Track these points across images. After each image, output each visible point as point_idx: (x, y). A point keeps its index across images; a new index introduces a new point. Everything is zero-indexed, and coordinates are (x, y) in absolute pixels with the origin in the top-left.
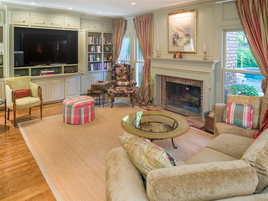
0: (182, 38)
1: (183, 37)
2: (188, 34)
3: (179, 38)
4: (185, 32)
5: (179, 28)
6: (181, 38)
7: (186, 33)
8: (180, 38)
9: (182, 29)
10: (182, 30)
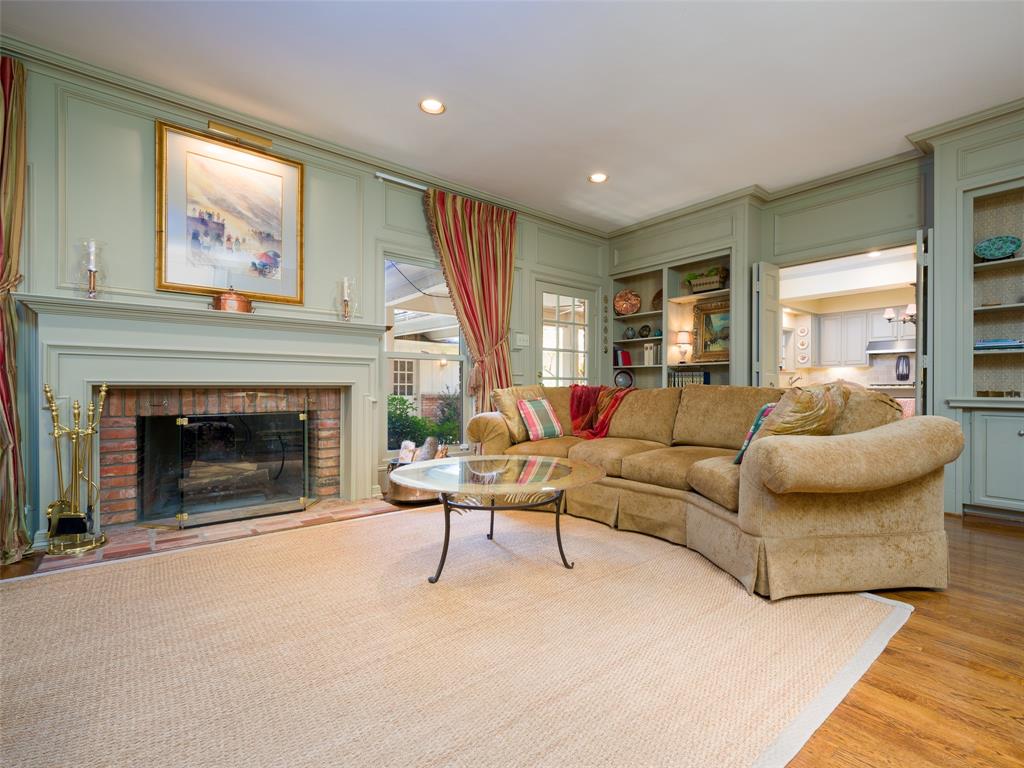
0: (244, 240)
1: (247, 238)
2: (268, 235)
3: (229, 239)
4: (257, 223)
5: (224, 200)
6: (237, 240)
7: (262, 230)
8: (233, 240)
9: (240, 209)
10: (239, 213)
